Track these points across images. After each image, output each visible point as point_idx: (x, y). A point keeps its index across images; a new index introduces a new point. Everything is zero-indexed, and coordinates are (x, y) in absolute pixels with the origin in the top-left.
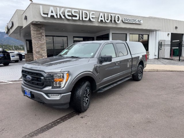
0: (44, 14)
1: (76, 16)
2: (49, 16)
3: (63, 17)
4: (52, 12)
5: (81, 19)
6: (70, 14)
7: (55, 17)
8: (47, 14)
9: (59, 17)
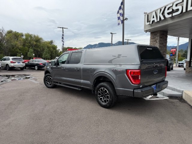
0: (148, 22)
1: (178, 10)
2: (151, 23)
3: (162, 18)
4: (153, 17)
5: (184, 11)
6: (170, 10)
7: (156, 21)
8: (150, 21)
9: (158, 20)
